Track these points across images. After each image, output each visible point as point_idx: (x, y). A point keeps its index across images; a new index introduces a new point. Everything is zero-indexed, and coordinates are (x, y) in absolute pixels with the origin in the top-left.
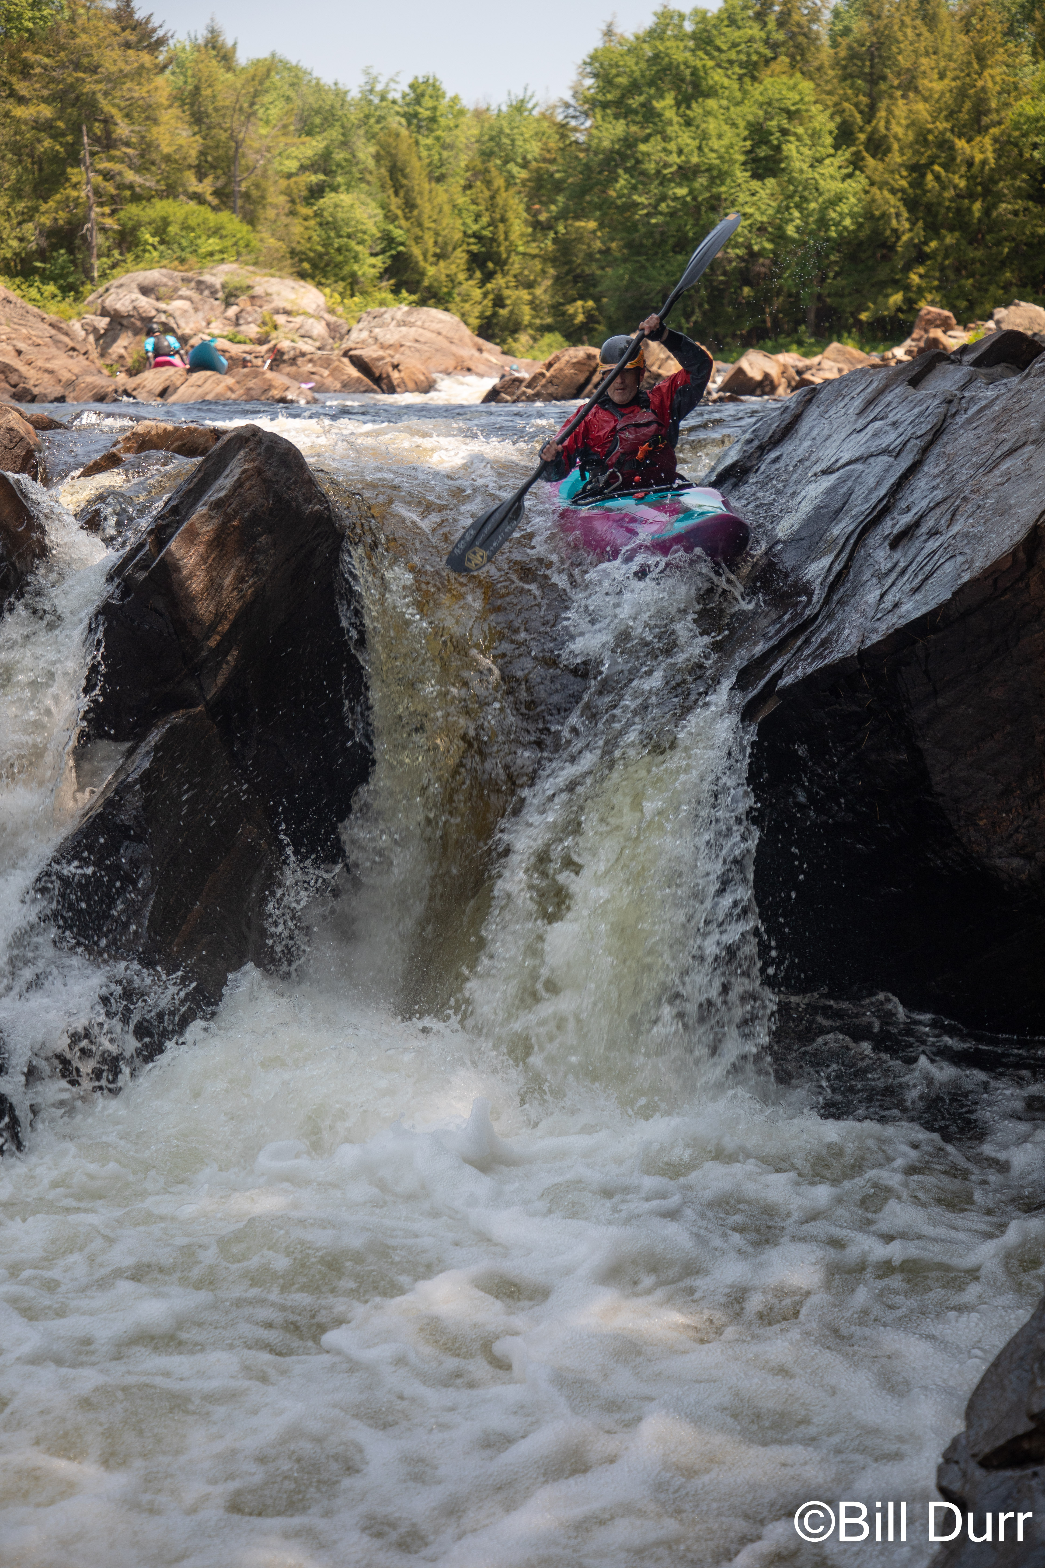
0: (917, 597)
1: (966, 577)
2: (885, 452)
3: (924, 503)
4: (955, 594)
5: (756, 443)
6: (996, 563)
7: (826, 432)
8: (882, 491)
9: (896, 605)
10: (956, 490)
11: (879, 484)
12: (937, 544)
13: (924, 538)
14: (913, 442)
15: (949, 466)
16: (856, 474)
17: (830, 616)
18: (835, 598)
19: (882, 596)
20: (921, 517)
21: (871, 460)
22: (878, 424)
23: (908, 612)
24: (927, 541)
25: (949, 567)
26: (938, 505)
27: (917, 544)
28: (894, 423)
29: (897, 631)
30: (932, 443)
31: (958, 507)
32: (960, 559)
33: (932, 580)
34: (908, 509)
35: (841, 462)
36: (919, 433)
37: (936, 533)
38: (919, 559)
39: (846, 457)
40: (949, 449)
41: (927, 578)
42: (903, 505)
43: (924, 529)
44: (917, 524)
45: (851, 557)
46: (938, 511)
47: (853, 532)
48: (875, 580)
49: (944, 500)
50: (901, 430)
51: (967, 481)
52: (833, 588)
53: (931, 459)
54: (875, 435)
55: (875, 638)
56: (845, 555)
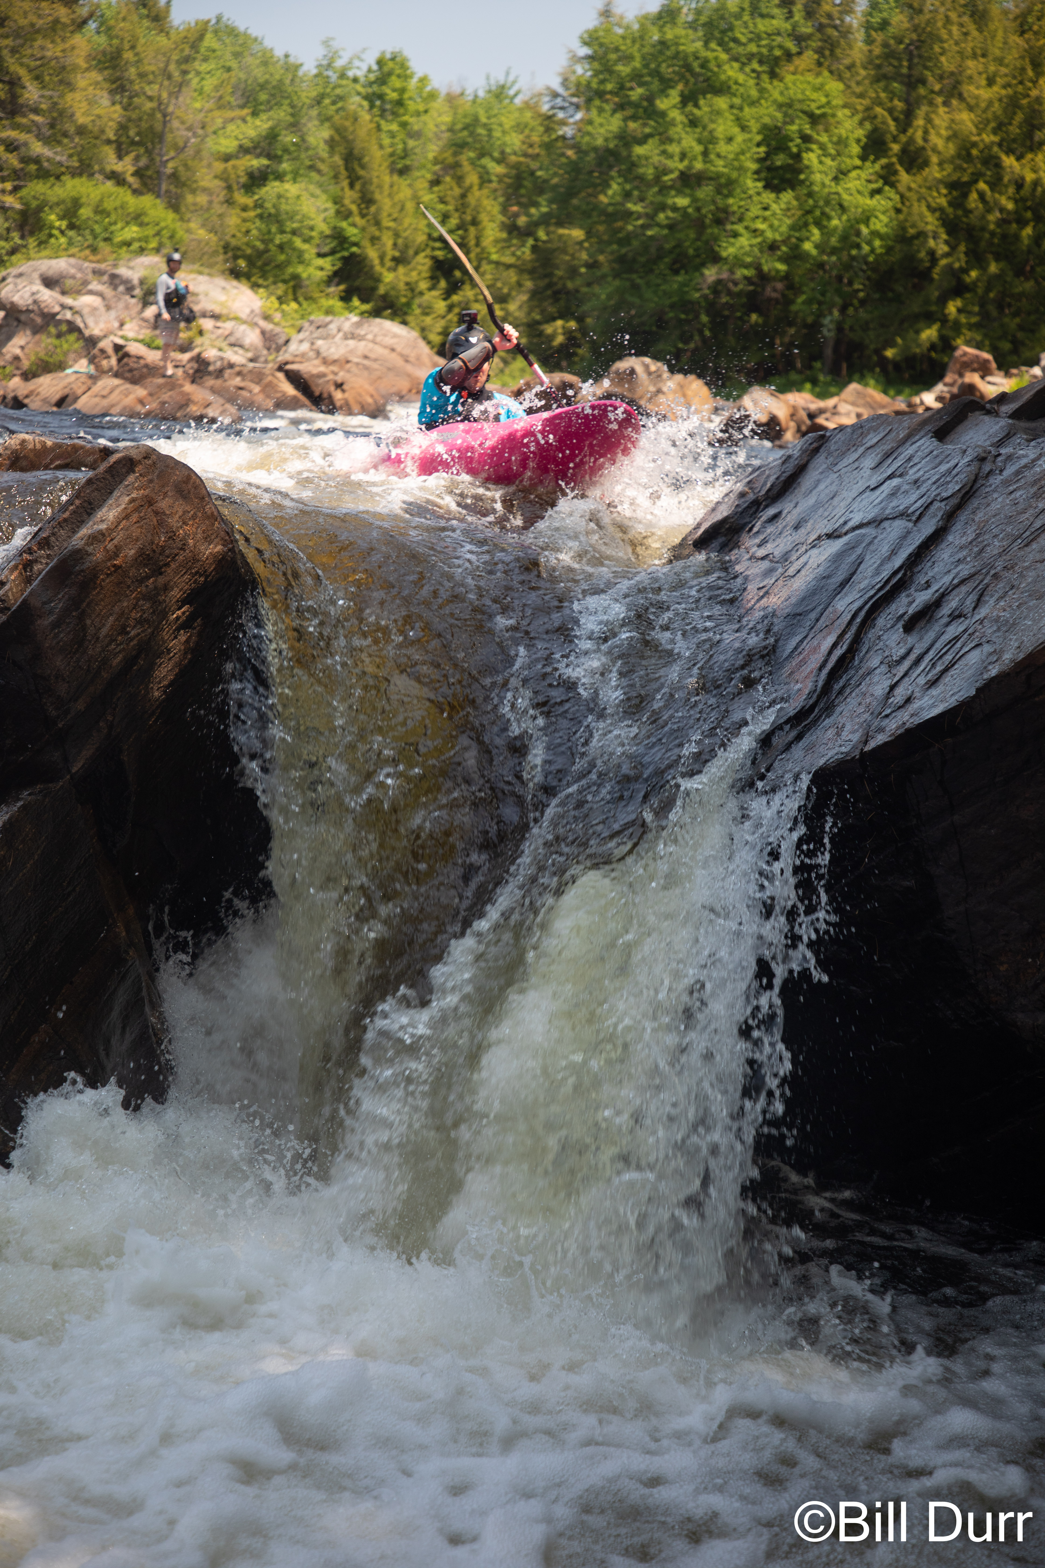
0: (934, 692)
1: (994, 671)
2: (903, 515)
3: (947, 579)
4: (978, 690)
5: (751, 497)
6: (1030, 656)
7: (834, 488)
8: (898, 562)
9: (908, 700)
10: (985, 565)
11: (893, 553)
12: (961, 629)
13: (945, 620)
14: (936, 505)
15: (978, 536)
16: (867, 541)
17: (829, 709)
18: (837, 687)
19: (892, 688)
20: (943, 595)
21: (886, 524)
22: (895, 482)
23: (922, 709)
24: (948, 624)
25: (974, 657)
26: (962, 582)
27: (936, 627)
28: (916, 482)
29: (908, 731)
30: (959, 507)
31: (988, 586)
32: (987, 648)
33: (952, 672)
34: (928, 585)
35: (850, 524)
36: (945, 495)
37: (959, 616)
38: (938, 645)
39: (856, 519)
40: (980, 516)
41: (946, 670)
42: (922, 579)
43: (946, 610)
44: (937, 604)
45: (857, 640)
46: (964, 589)
47: (860, 609)
48: (884, 668)
49: (971, 576)
50: (923, 489)
51: (1000, 555)
52: (834, 675)
53: (958, 526)
54: (893, 494)
55: (880, 739)
56: (849, 636)
